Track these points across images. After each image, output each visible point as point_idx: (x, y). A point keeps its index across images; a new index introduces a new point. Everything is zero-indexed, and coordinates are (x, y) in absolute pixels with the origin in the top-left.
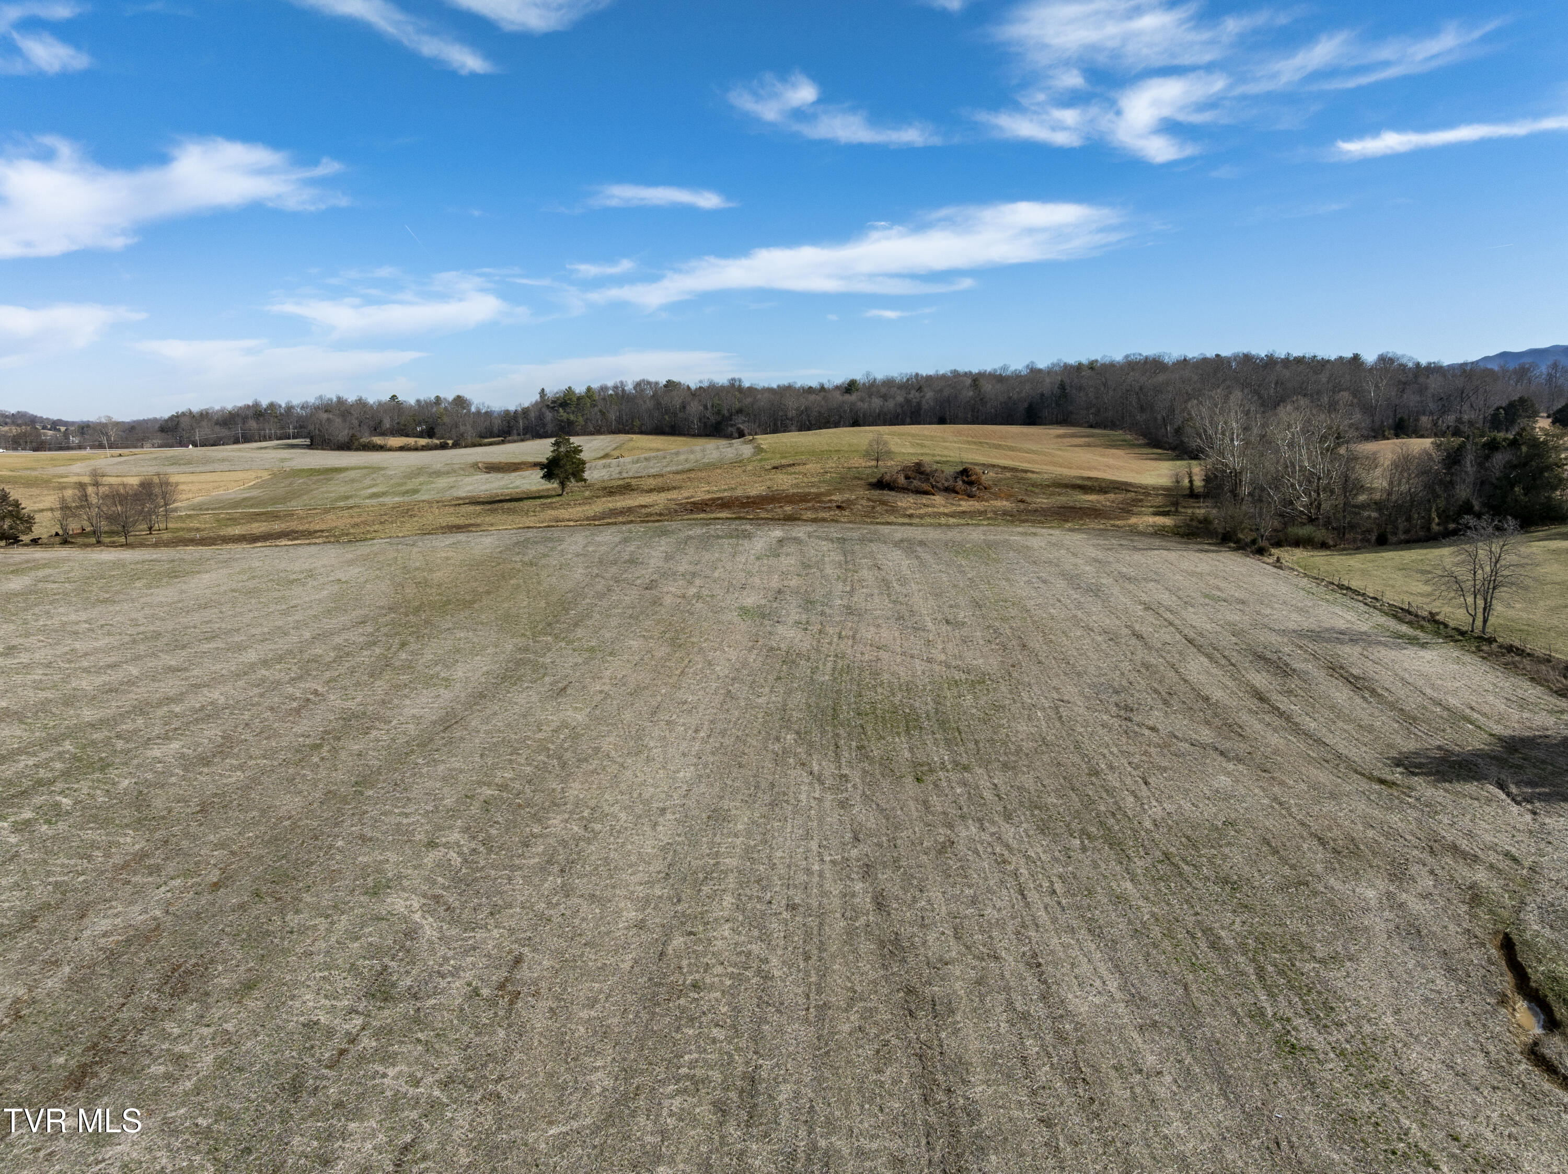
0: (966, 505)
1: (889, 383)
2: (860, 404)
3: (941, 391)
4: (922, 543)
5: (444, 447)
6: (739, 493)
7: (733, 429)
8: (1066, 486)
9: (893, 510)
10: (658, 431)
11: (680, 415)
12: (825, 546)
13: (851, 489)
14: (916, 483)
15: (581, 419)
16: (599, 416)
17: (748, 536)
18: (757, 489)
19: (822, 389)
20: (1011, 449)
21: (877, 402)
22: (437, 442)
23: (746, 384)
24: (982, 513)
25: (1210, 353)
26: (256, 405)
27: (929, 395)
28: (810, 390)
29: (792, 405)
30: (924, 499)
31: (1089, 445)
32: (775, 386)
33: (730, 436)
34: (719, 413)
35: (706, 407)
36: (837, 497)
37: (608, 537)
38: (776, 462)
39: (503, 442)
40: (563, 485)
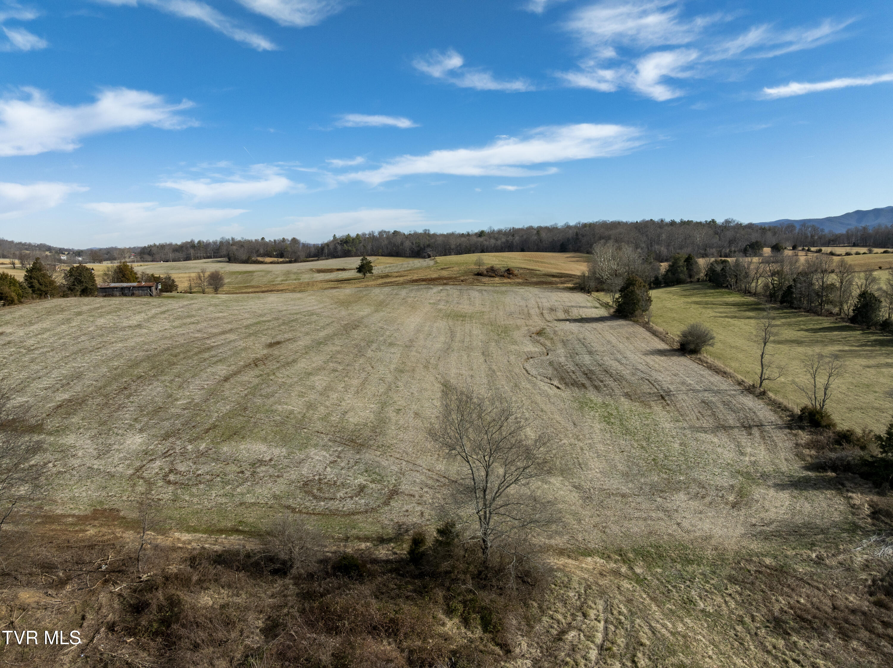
0: (506, 281)
1: (500, 232)
2: (485, 242)
3: (522, 236)
4: (485, 290)
5: (290, 262)
6: (428, 277)
7: (426, 254)
8: (548, 275)
9: (480, 282)
10: (390, 255)
11: (401, 247)
12: (455, 291)
13: (467, 276)
14: (490, 273)
15: (354, 249)
16: (362, 248)
17: (432, 289)
18: (435, 276)
19: (468, 235)
20: (542, 262)
21: (493, 241)
22: (287, 260)
23: (432, 232)
24: (510, 283)
25: (648, 218)
26: (192, 242)
27: (517, 238)
28: (463, 235)
29: (453, 243)
30: (492, 279)
31: (577, 261)
32: (445, 233)
33: (424, 257)
34: (419, 246)
35: (412, 243)
36: (462, 278)
37: (386, 290)
38: (442, 267)
39: (318, 260)
40: (364, 274)
